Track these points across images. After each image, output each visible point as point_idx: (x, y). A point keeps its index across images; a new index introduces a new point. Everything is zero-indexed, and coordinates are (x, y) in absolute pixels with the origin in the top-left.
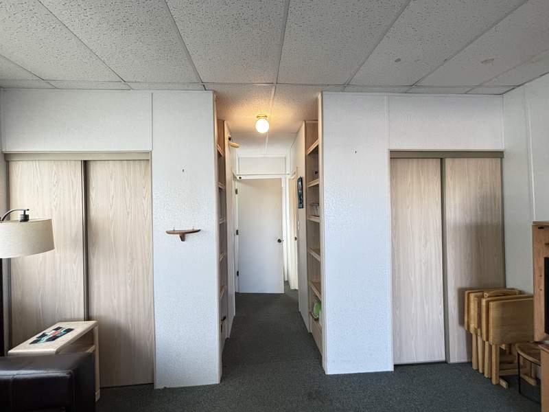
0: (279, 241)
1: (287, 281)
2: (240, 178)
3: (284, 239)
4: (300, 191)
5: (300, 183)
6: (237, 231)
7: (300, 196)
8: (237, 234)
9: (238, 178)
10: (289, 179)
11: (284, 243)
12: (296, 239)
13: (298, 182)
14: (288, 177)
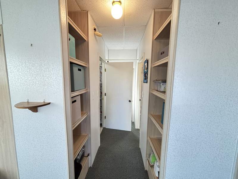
0: (130, 101)
1: (134, 122)
2: (108, 62)
3: (133, 100)
4: (145, 70)
5: (146, 64)
6: (105, 94)
7: (146, 74)
8: (105, 95)
9: (107, 62)
10: (138, 63)
11: (133, 102)
12: (140, 100)
13: (145, 63)
14: (138, 61)
